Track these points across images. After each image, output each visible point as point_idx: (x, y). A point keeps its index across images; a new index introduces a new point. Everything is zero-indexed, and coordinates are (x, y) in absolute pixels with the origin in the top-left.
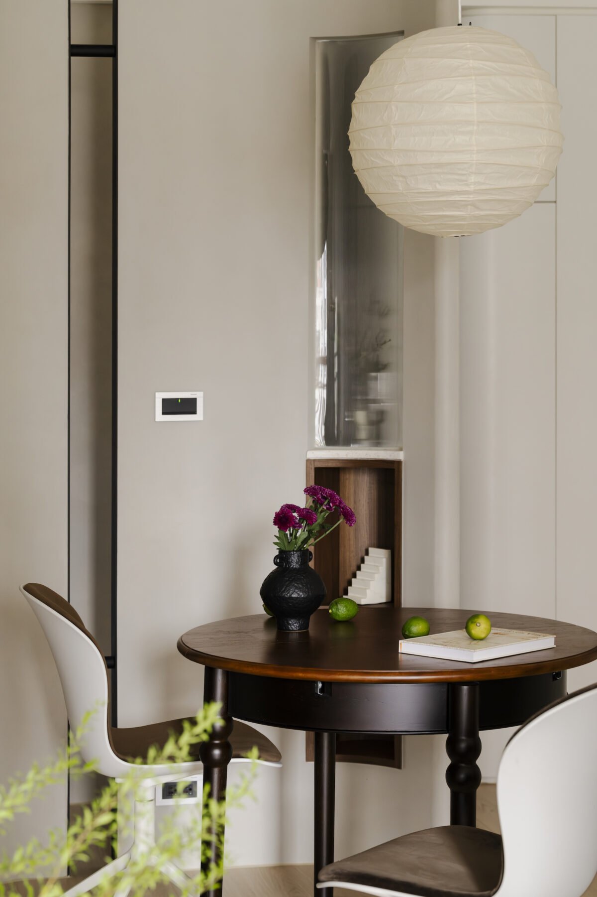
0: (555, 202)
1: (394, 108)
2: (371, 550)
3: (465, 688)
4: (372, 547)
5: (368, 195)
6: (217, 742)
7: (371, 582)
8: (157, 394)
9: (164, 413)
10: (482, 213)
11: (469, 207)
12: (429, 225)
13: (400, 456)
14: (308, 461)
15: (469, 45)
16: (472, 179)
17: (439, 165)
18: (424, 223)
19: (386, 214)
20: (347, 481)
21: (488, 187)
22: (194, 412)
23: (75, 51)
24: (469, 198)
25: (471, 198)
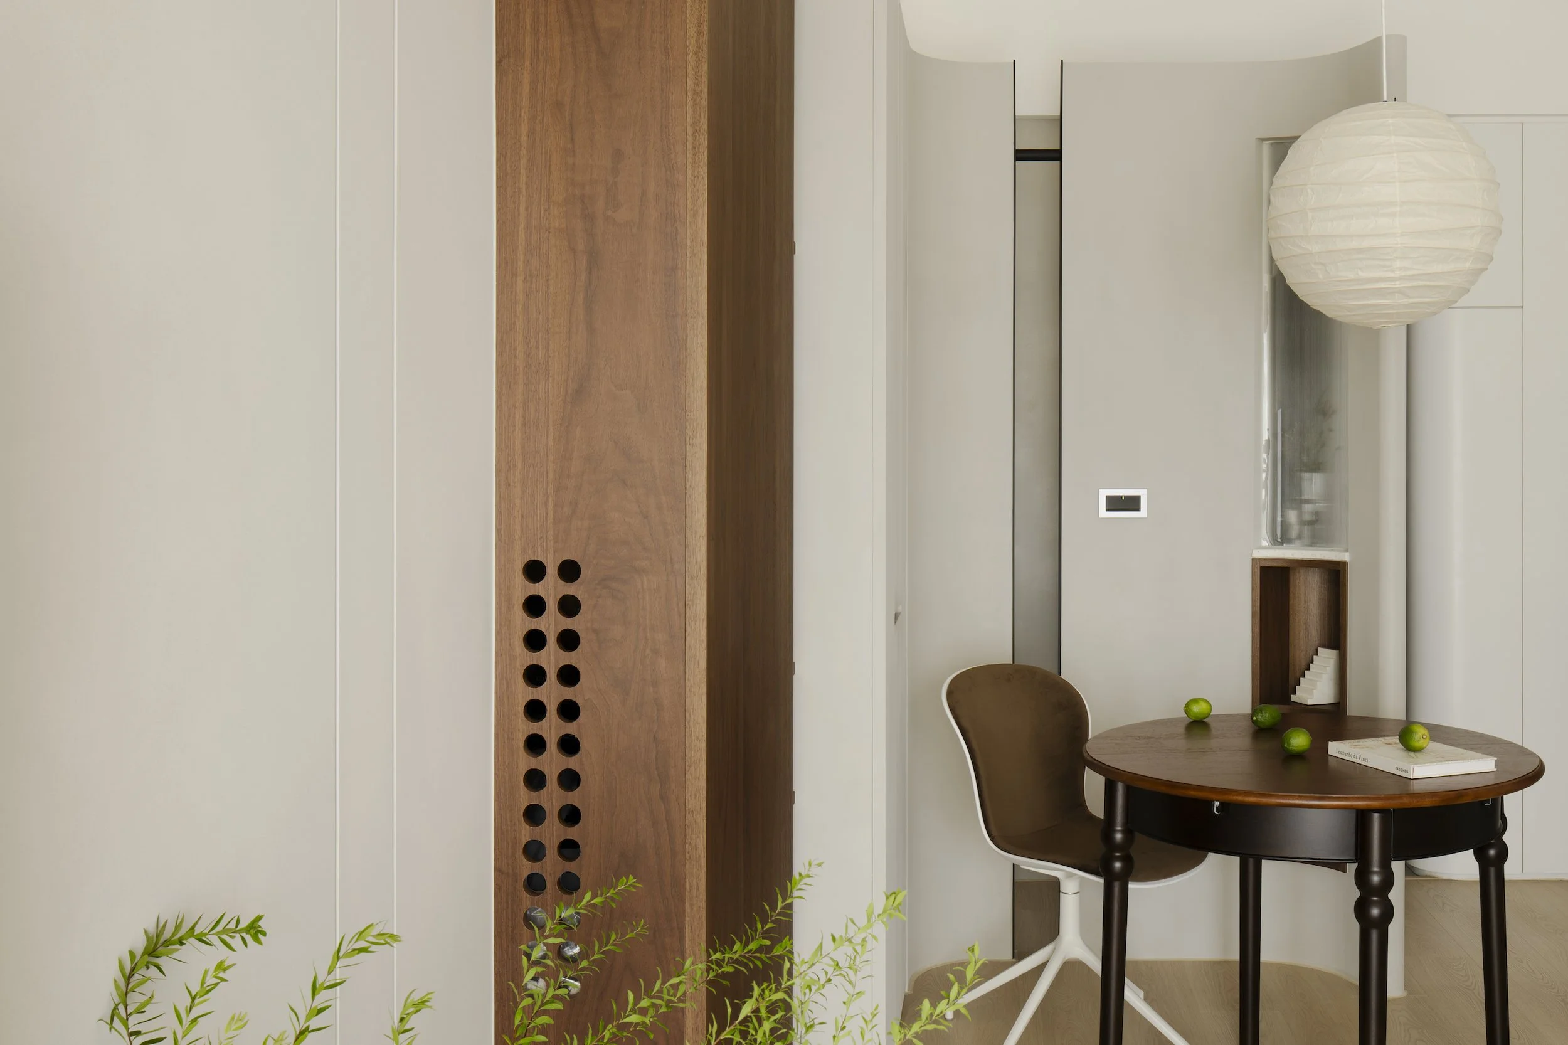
0: (1522, 307)
1: (1309, 191)
2: (1320, 650)
3: (1376, 815)
4: (1320, 647)
5: (1289, 285)
6: (1118, 854)
7: (1318, 683)
8: (1101, 491)
9: (1108, 510)
10: (1411, 301)
11: (1396, 294)
12: (1354, 315)
13: (1345, 557)
14: (1254, 560)
15: (1390, 121)
16: (1398, 264)
17: (1360, 251)
18: (1349, 313)
19: (1310, 305)
20: (1298, 581)
21: (1416, 272)
22: (1138, 510)
23: (1022, 155)
24: (1395, 285)
25: (1398, 284)
